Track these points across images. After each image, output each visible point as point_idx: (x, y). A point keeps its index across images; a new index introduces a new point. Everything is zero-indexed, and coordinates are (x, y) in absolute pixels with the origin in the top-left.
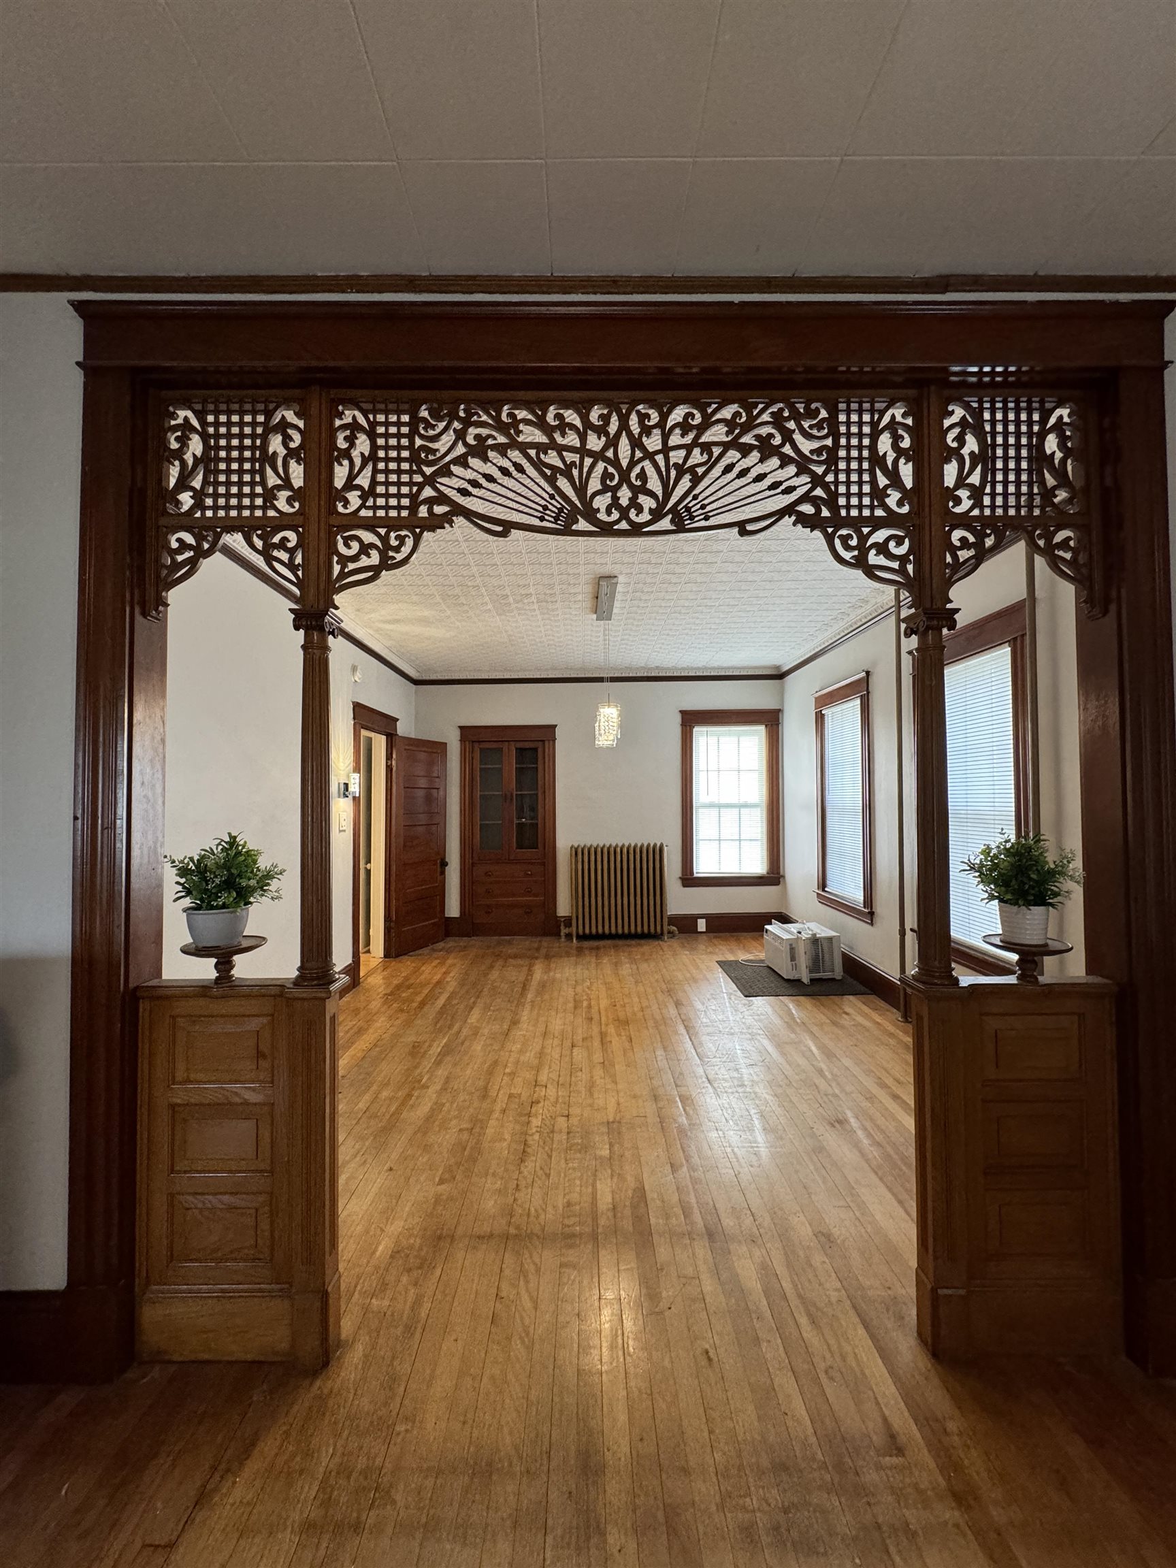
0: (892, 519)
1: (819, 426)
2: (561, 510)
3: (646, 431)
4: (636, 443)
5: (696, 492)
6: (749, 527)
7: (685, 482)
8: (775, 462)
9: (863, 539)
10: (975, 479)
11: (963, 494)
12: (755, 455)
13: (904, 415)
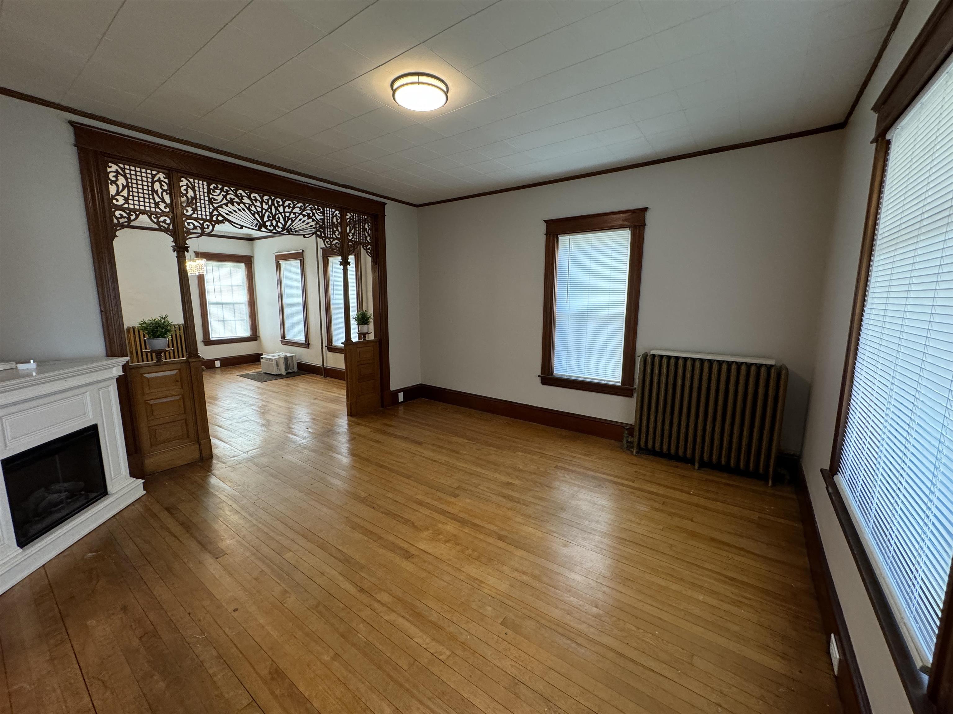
0: (337, 239)
1: (320, 213)
2: (257, 224)
3: (279, 206)
4: (276, 209)
5: (293, 224)
6: (306, 236)
7: (290, 222)
8: (311, 220)
9: (331, 242)
10: (353, 232)
11: (351, 234)
12: (306, 217)
13: (338, 214)
